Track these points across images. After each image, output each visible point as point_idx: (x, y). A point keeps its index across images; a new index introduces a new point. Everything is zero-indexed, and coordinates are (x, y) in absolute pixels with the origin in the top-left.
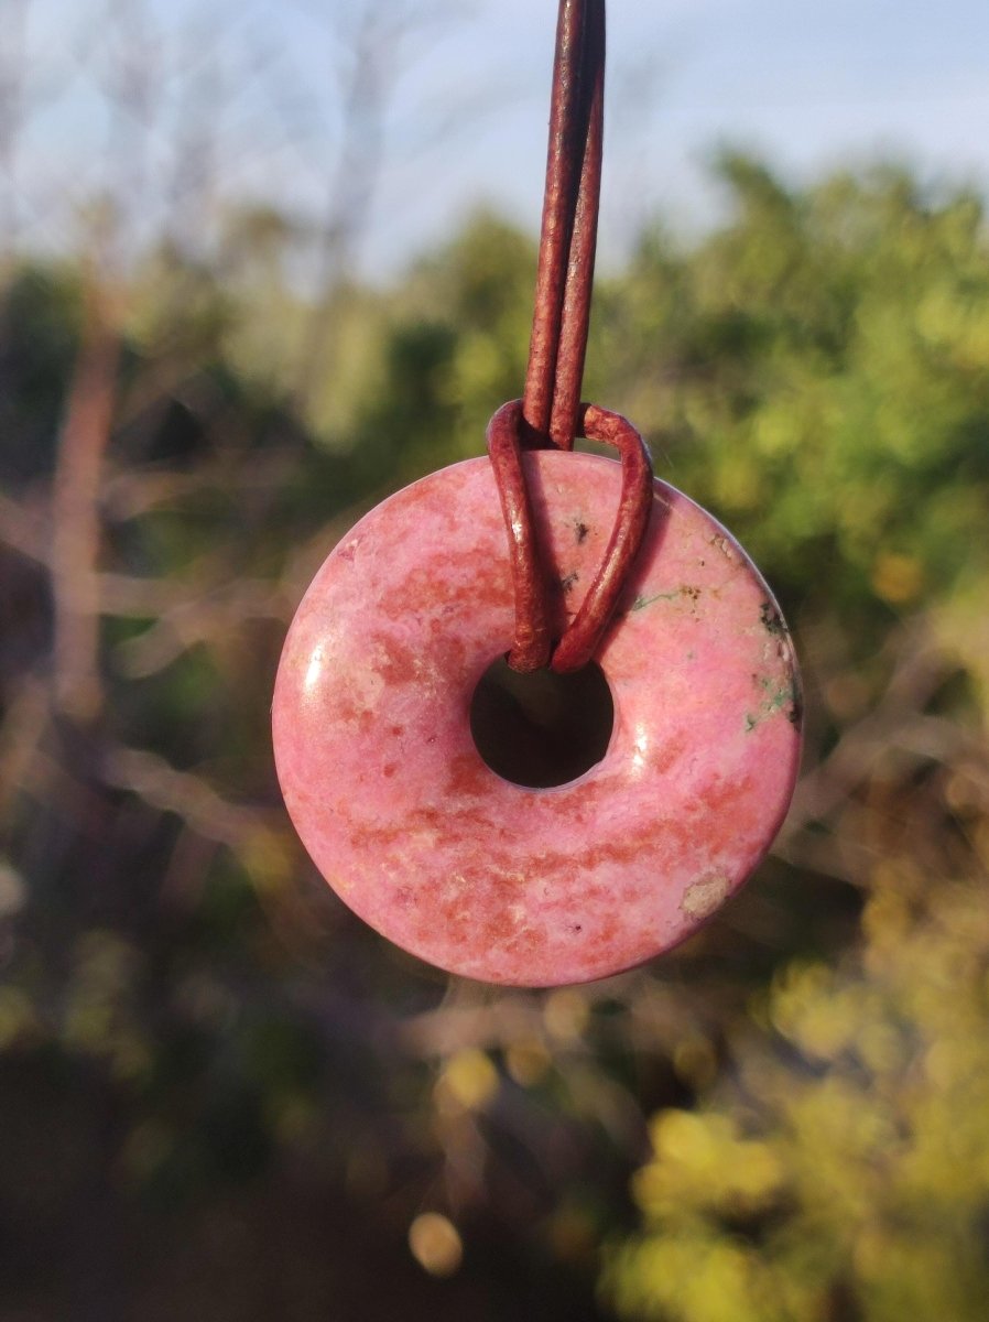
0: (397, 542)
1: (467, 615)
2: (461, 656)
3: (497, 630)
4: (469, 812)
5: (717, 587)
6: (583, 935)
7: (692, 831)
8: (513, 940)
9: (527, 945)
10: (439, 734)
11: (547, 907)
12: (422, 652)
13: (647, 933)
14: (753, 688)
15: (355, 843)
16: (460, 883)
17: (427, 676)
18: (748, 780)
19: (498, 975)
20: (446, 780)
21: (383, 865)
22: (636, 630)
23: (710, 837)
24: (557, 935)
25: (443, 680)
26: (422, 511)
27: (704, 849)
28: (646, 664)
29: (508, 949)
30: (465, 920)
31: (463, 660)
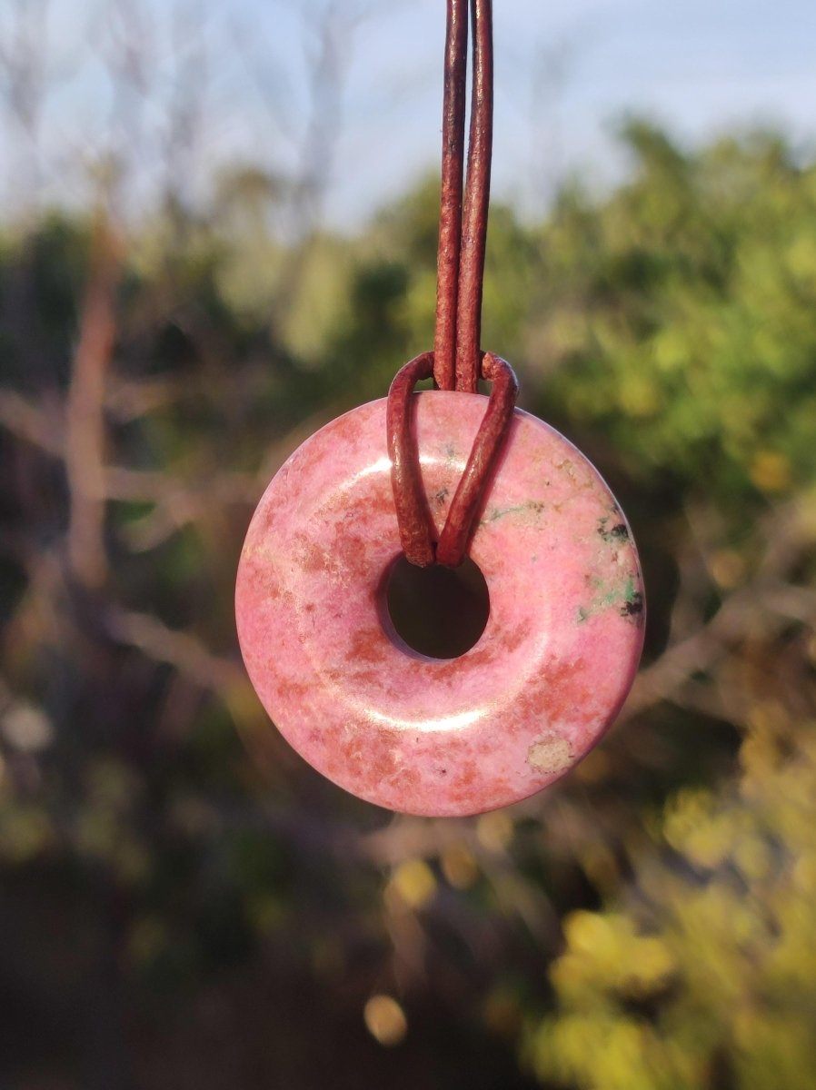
0: (316, 462)
1: (364, 520)
2: (362, 551)
3: (390, 532)
4: (364, 674)
5: (559, 503)
6: (449, 778)
7: (532, 701)
8: (395, 777)
9: (404, 782)
10: (345, 612)
11: (419, 753)
12: (330, 547)
13: (501, 781)
14: (586, 586)
15: (280, 692)
16: (354, 730)
17: (334, 567)
18: (581, 660)
19: (390, 804)
20: (348, 647)
21: (300, 711)
22: (494, 536)
23: (548, 707)
24: (429, 777)
25: (347, 570)
26: (336, 437)
27: (544, 716)
28: (503, 564)
29: (392, 784)
30: (358, 758)
31: (363, 555)
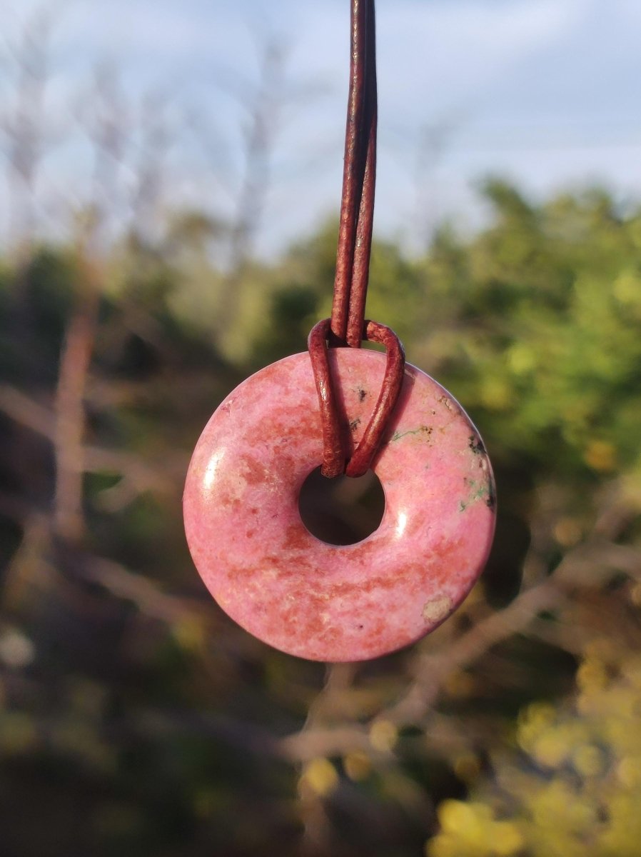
0: (254, 402)
1: (296, 444)
2: (292, 467)
3: (313, 452)
4: (297, 558)
5: (442, 427)
6: (364, 631)
7: (428, 570)
8: (323, 634)
9: (331, 637)
10: (279, 513)
11: (343, 614)
12: (269, 465)
13: (402, 630)
14: (465, 486)
15: (230, 576)
16: (291, 600)
17: (272, 479)
18: (461, 540)
19: (315, 655)
20: (283, 539)
21: (247, 590)
22: (395, 452)
23: (439, 573)
24: (349, 631)
25: (281, 482)
26: (269, 383)
27: (435, 581)
28: (401, 472)
29: (320, 639)
30: (294, 622)
31: (293, 470)
